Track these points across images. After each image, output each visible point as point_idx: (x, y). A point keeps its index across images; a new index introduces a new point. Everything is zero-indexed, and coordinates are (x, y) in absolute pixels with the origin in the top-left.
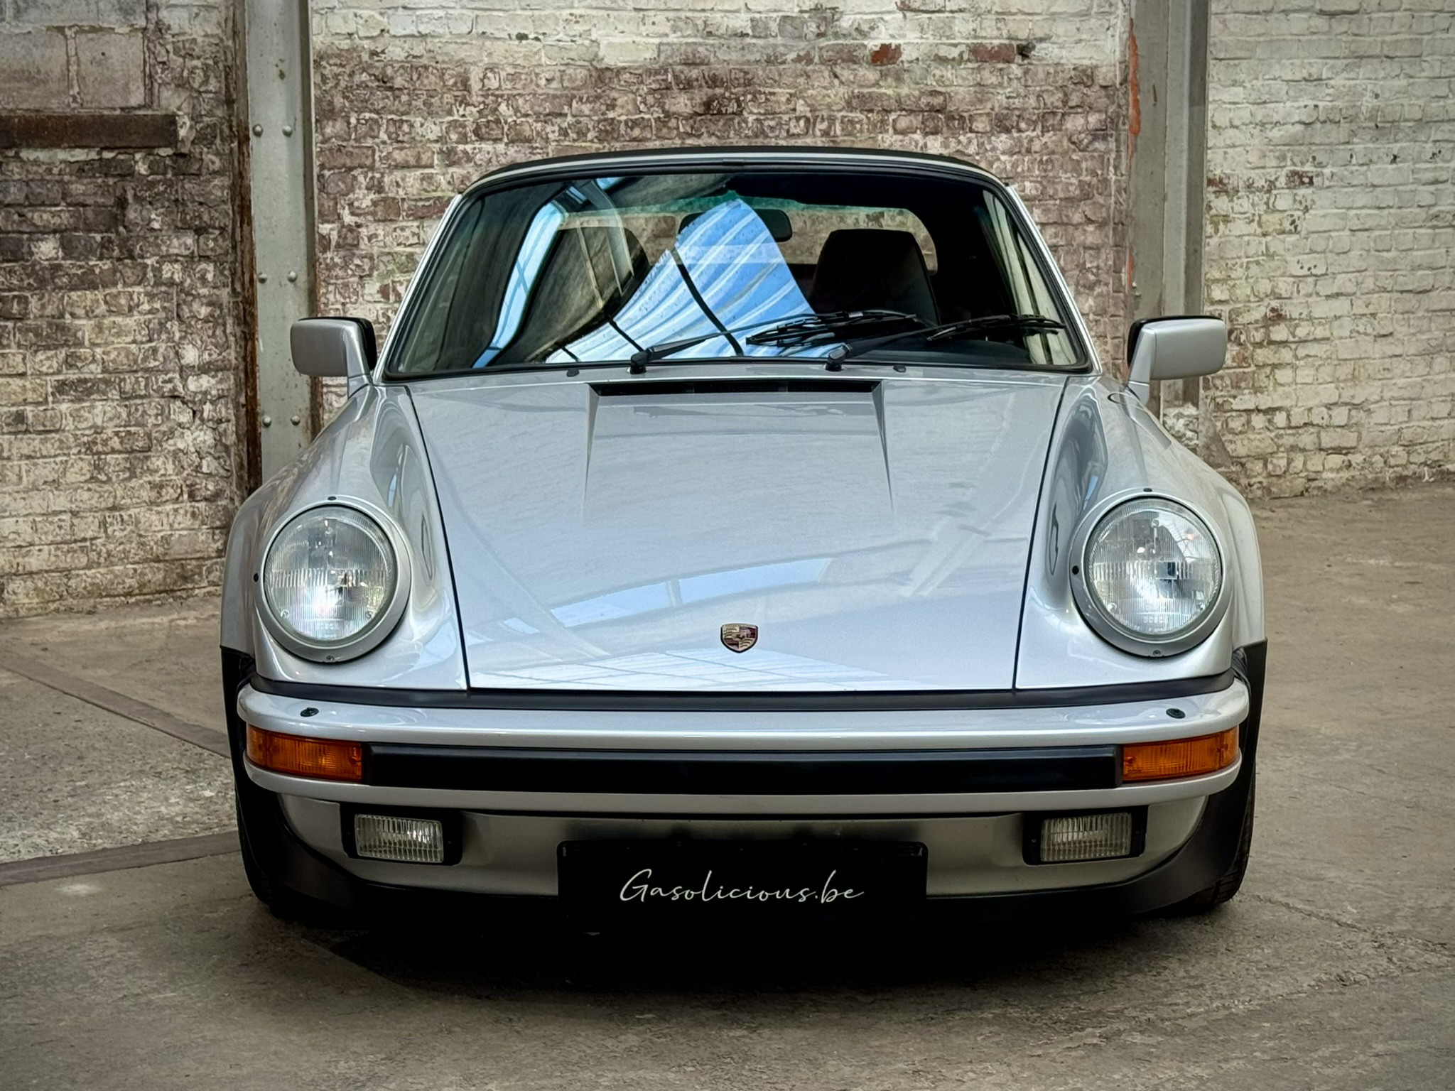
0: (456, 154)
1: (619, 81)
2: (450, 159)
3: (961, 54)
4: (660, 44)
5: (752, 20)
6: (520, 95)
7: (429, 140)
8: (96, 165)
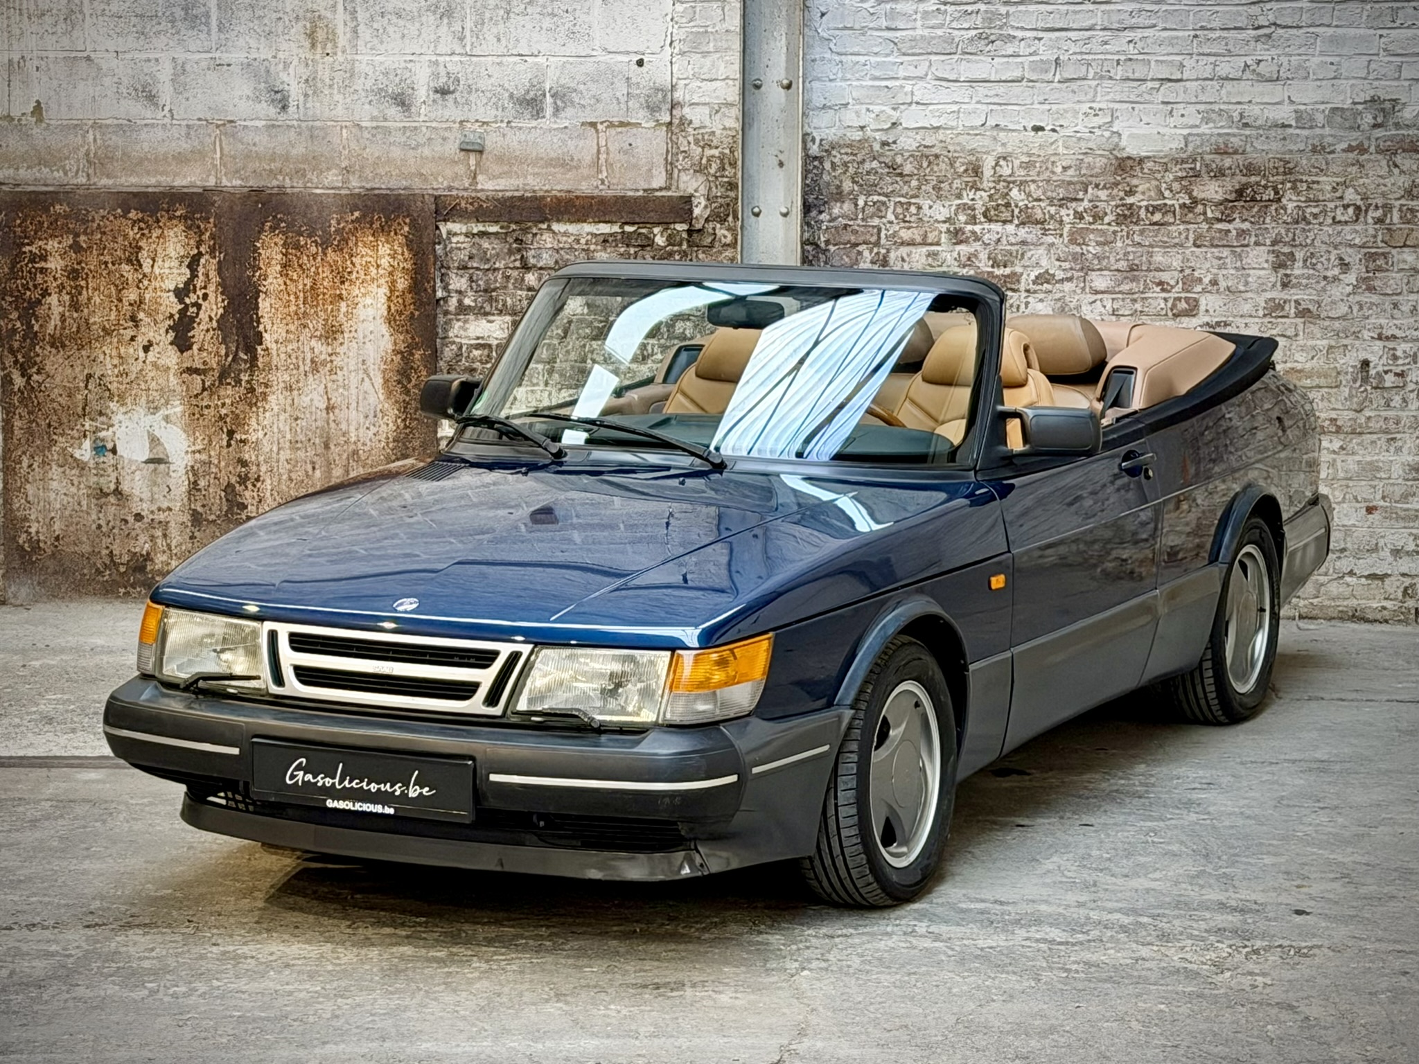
0: (964, 233)
1: (1142, 169)
2: (957, 237)
4: (1189, 134)
5: (1296, 111)
6: (1033, 181)
7: (936, 221)
8: (619, 237)
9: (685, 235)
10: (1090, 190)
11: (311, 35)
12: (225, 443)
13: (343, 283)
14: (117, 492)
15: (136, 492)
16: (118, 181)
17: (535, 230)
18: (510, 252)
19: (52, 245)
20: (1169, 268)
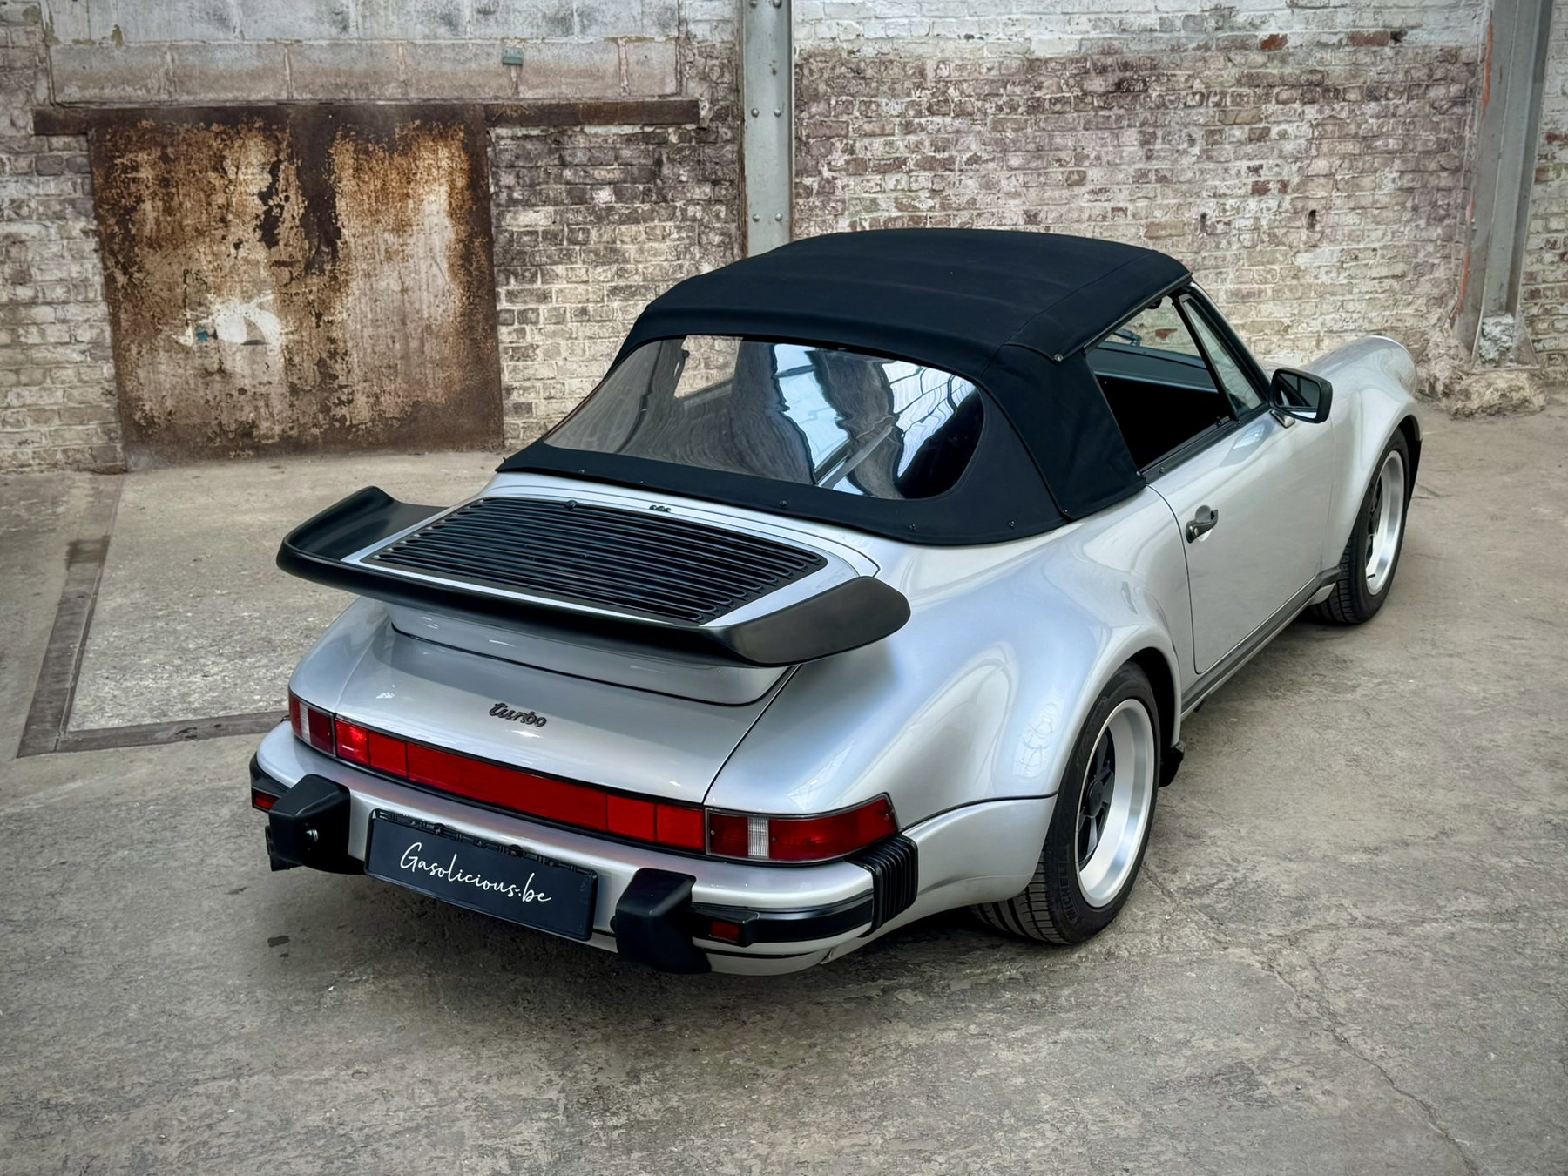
0: (912, 125)
1: (1047, 68)
2: (908, 128)
3: (1340, 41)
4: (1082, 39)
5: (1161, 19)
6: (965, 81)
7: (892, 116)
8: (640, 136)
9: (693, 134)
10: (1008, 86)
12: (314, 325)
13: (409, 183)
14: (221, 371)
15: (238, 370)
16: (198, 97)
17: (570, 133)
18: (551, 152)
19: (142, 157)
20: (1066, 148)
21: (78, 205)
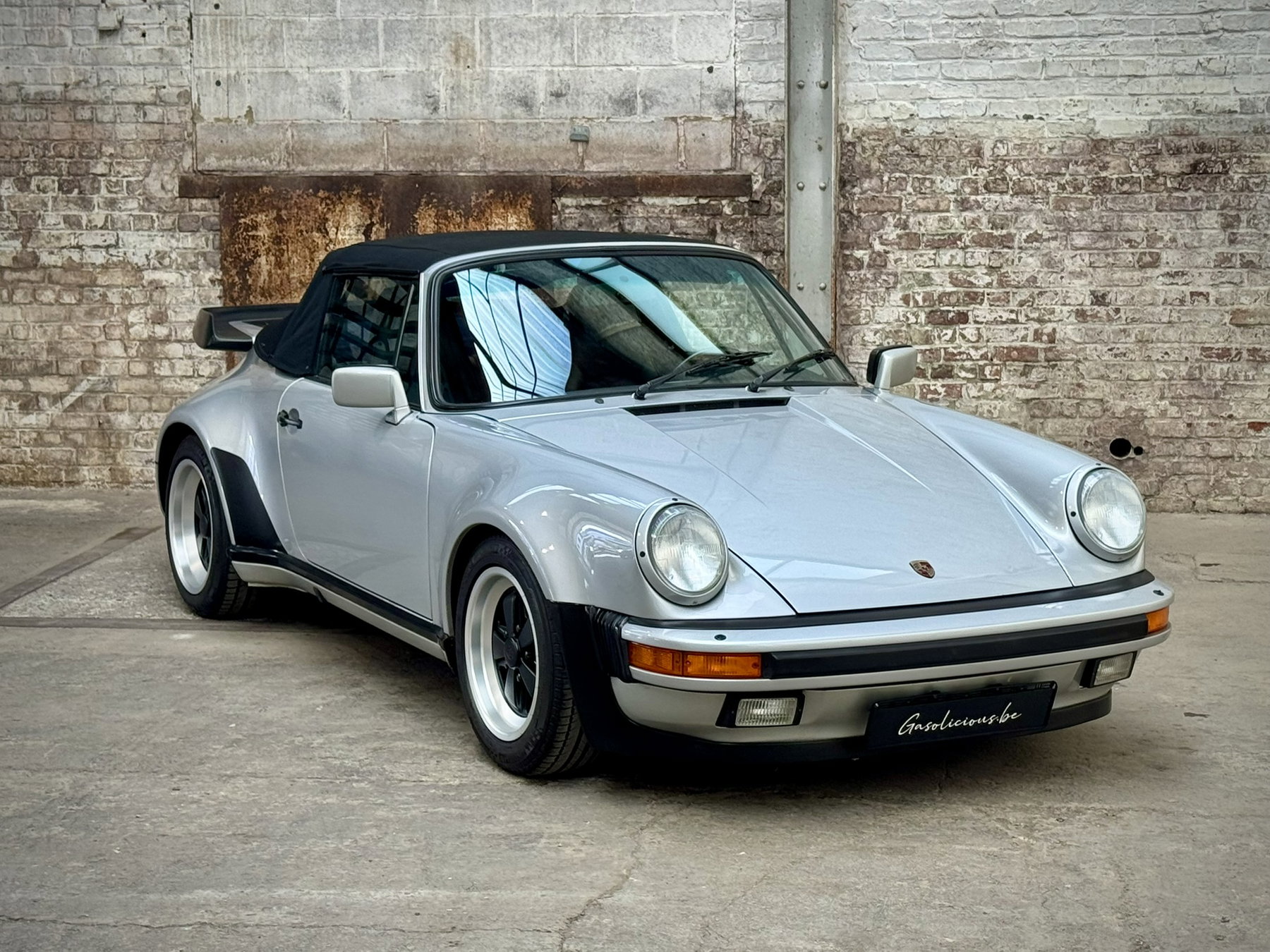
0: (968, 202)
1: (1114, 148)
2: (964, 205)
4: (1152, 120)
5: (1241, 100)
6: (1024, 160)
7: (947, 193)
8: (695, 207)
9: (746, 206)
10: (1071, 166)
11: (456, 52)
16: (311, 168)
17: (629, 203)
18: (611, 221)
19: (261, 218)
20: (1136, 229)
21: (209, 258)
